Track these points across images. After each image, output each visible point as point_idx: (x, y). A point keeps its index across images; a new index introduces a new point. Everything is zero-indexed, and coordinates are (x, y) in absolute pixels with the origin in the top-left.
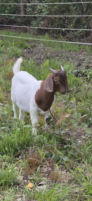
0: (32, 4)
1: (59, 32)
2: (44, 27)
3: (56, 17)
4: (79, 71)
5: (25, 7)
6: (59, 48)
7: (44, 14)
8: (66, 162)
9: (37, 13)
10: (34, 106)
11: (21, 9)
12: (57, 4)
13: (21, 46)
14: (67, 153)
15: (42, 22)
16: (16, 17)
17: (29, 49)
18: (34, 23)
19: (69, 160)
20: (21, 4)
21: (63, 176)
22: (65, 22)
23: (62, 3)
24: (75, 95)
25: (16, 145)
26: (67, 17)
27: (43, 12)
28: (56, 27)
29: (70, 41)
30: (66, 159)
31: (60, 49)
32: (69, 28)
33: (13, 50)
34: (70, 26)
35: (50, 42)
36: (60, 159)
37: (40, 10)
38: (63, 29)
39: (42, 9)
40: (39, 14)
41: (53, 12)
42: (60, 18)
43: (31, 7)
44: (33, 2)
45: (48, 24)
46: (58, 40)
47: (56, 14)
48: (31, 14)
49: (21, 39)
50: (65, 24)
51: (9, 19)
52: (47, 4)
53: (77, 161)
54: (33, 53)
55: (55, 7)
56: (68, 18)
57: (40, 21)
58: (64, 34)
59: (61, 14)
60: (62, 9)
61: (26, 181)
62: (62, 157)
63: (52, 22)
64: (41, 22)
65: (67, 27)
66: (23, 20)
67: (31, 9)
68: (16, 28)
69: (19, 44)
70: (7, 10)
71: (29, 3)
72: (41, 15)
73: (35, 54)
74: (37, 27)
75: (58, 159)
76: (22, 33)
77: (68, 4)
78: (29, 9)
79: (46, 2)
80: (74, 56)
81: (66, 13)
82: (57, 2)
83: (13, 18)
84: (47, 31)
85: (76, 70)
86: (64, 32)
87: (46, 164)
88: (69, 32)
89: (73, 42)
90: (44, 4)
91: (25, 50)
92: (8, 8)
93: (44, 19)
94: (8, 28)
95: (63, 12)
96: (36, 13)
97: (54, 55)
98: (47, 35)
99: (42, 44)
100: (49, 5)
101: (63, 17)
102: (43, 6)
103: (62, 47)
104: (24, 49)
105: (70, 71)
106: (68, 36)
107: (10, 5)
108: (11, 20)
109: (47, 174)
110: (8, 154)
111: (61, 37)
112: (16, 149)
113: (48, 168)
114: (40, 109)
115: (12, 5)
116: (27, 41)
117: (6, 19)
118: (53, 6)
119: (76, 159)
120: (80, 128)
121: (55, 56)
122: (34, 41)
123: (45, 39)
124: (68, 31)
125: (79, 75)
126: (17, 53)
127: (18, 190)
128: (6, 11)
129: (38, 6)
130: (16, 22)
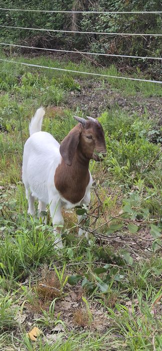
0: (92, 12)
1: (135, 62)
2: (110, 54)
3: (131, 36)
4: (158, 133)
5: (80, 17)
6: (131, 91)
7: (110, 31)
8: (106, 294)
9: (99, 29)
10: (55, 194)
11: (73, 21)
12: (135, 14)
13: (66, 86)
14: (109, 278)
15: (107, 45)
16: (64, 34)
17: (79, 91)
18: (94, 45)
19: (111, 291)
20: (73, 12)
21: (97, 317)
22: (147, 44)
23: (143, 12)
24: (145, 174)
25: (21, 259)
26: (151, 37)
27: (110, 27)
28: (131, 54)
29: (154, 78)
30: (105, 288)
31: (134, 92)
32: (154, 56)
33: (50, 92)
34: (155, 52)
35: (117, 81)
36: (95, 288)
37: (104, 22)
38: (143, 58)
39: (108, 22)
40: (102, 31)
41: (127, 27)
42: (139, 39)
43: (91, 18)
44: (94, 9)
45: (118, 48)
46: (133, 76)
47: (132, 31)
48: (90, 30)
49: (68, 73)
50: (148, 48)
51: (52, 38)
52: (118, 12)
53: (125, 293)
54: (86, 99)
55: (132, 19)
56: (153, 38)
57: (105, 42)
58: (144, 66)
59: (141, 32)
60: (143, 22)
61: (30, 324)
62: (98, 284)
63: (124, 44)
64: (105, 44)
65: (150, 55)
66: (76, 40)
67: (89, 22)
68: (63, 54)
69: (62, 82)
70: (49, 22)
71: (87, 10)
72: (107, 32)
73: (90, 100)
74: (99, 53)
75: (92, 288)
76: (70, 63)
77: (155, 14)
78: (86, 22)
79: (116, 10)
80: (157, 105)
81: (150, 29)
82: (135, 9)
83: (59, 36)
84: (115, 60)
85: (153, 132)
86: (144, 63)
87: (71, 296)
88: (152, 63)
89: (158, 81)
90: (112, 13)
91: (72, 93)
92: (50, 18)
93: (110, 38)
94: (50, 54)
95: (144, 28)
96: (97, 28)
97: (120, 102)
98: (113, 67)
99: (103, 83)
100: (121, 14)
101: (144, 36)
102: (110, 16)
103: (138, 90)
104: (71, 90)
105: (142, 132)
106: (150, 69)
107: (54, 13)
108: (56, 39)
109: (70, 314)
110: (5, 275)
111: (139, 71)
112: (20, 267)
113: (72, 303)
114: (65, 200)
115: (57, 13)
116: (78, 77)
117: (47, 38)
118: (127, 16)
119: (123, 289)
120: (144, 235)
121: (123, 105)
122: (91, 77)
123: (110, 74)
124: (152, 61)
125: (158, 140)
126: (57, 97)
127: (12, 339)
128: (48, 24)
129: (102, 16)
130: (64, 44)
